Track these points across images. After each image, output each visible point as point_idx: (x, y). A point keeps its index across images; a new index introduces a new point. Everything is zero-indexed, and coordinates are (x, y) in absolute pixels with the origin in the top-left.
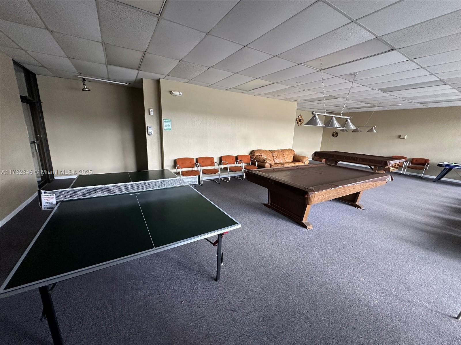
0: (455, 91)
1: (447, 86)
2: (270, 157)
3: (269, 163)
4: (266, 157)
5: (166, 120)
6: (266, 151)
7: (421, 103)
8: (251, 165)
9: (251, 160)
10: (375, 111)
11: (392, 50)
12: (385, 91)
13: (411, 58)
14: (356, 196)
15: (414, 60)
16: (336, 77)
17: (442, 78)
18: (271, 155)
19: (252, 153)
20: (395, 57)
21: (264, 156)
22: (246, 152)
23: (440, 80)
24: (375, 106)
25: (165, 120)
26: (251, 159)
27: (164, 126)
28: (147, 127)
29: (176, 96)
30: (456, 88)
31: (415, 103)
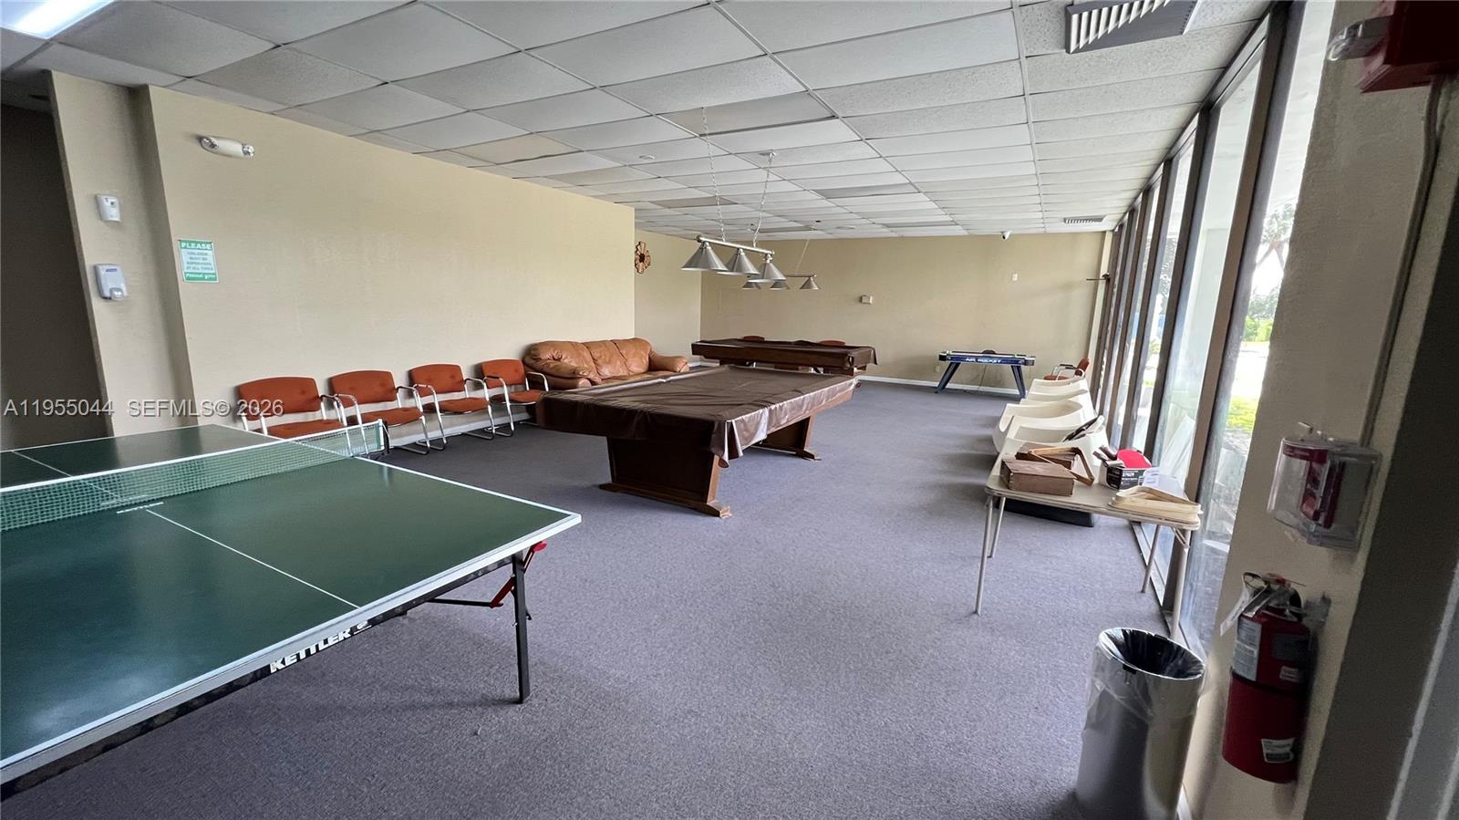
0: (933, 205)
1: (922, 197)
2: (587, 363)
3: (589, 379)
4: (574, 364)
5: (190, 242)
6: (574, 345)
7: (887, 226)
8: (528, 389)
9: (528, 376)
10: (812, 240)
11: (833, 117)
12: (826, 194)
13: (864, 138)
14: (802, 427)
15: (867, 141)
16: (731, 154)
17: (912, 181)
18: (586, 354)
19: (531, 353)
20: (837, 131)
21: (569, 361)
22: (509, 350)
23: (910, 183)
24: (808, 228)
25: (183, 245)
26: (525, 372)
27: (186, 265)
28: (95, 269)
29: (229, 156)
30: (935, 201)
31: (880, 226)
